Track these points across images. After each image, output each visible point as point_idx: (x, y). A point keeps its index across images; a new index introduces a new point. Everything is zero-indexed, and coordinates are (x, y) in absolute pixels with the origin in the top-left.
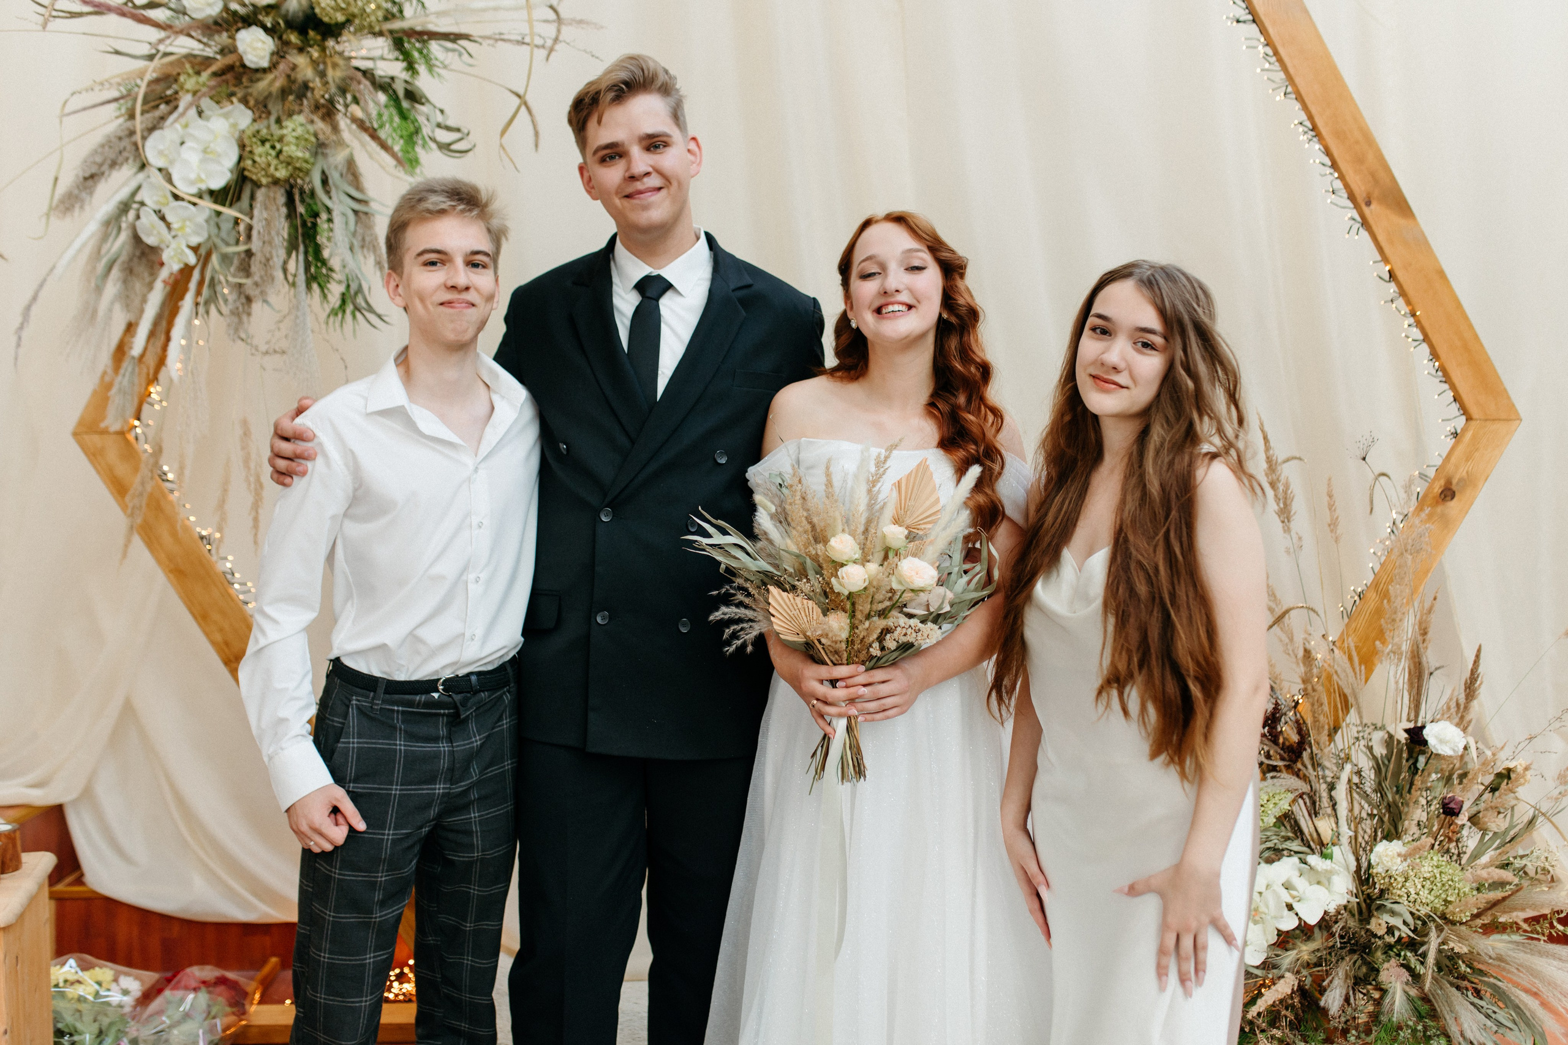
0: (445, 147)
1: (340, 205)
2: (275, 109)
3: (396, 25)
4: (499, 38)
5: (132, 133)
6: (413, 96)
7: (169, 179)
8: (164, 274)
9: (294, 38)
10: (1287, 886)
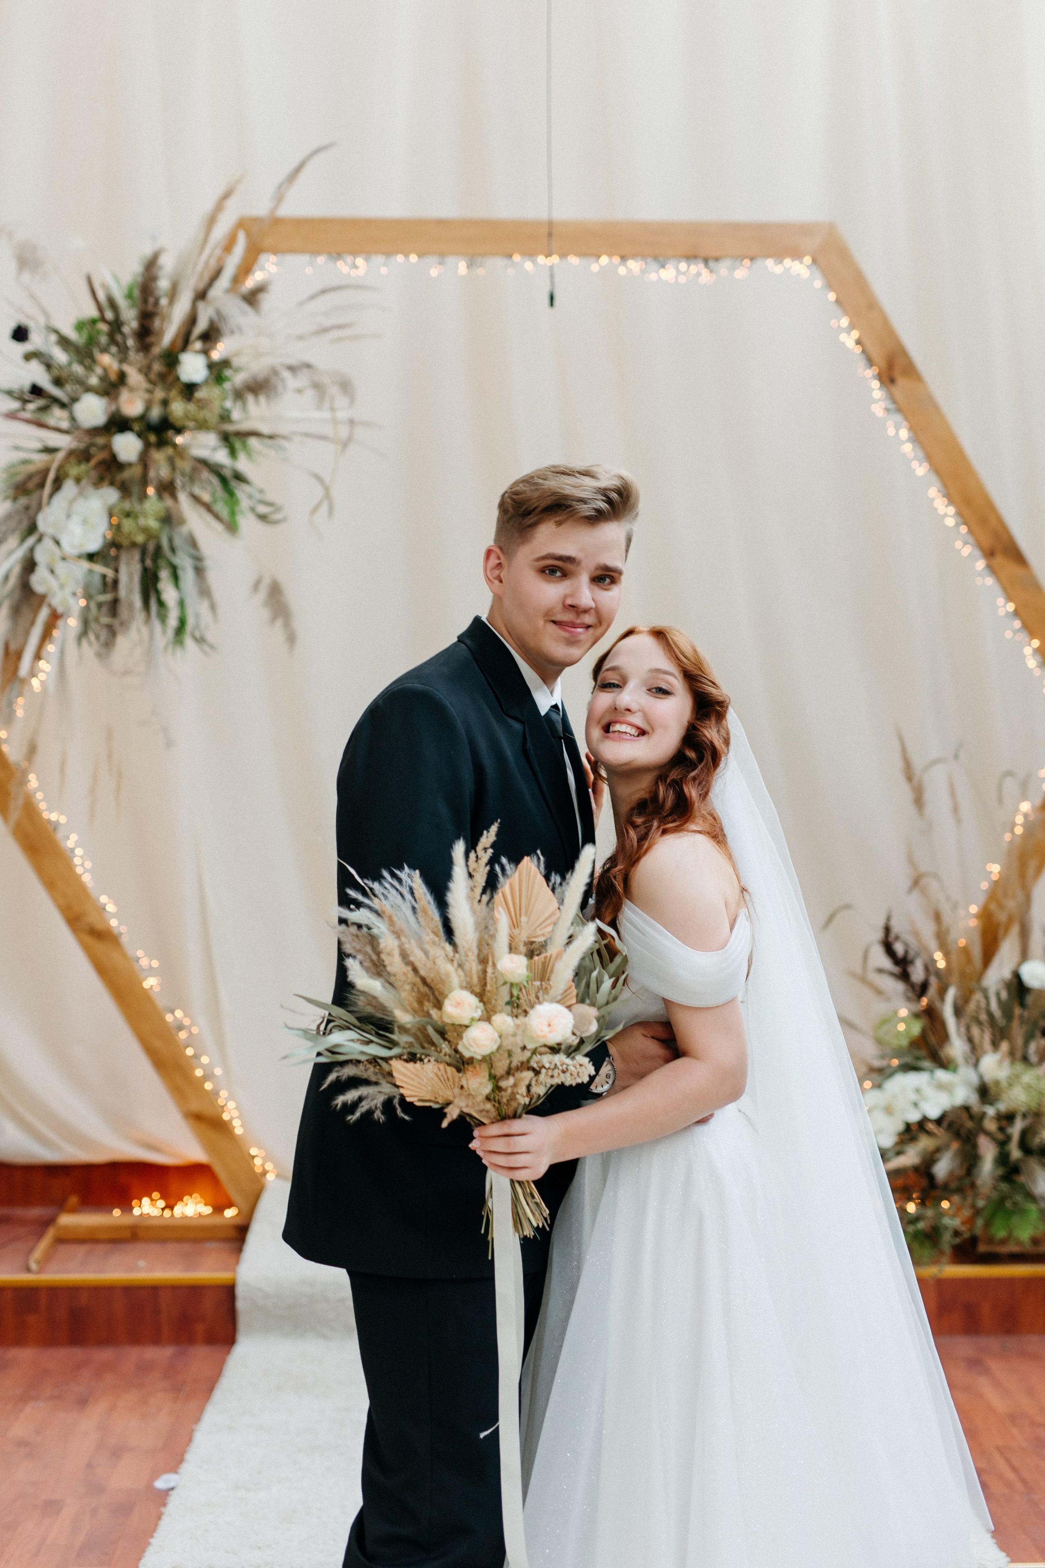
0: (263, 518)
1: (183, 561)
2: (135, 489)
3: (230, 428)
4: (307, 435)
5: (27, 508)
6: (239, 477)
7: (57, 543)
8: (44, 614)
9: (153, 438)
10: (918, 1091)
